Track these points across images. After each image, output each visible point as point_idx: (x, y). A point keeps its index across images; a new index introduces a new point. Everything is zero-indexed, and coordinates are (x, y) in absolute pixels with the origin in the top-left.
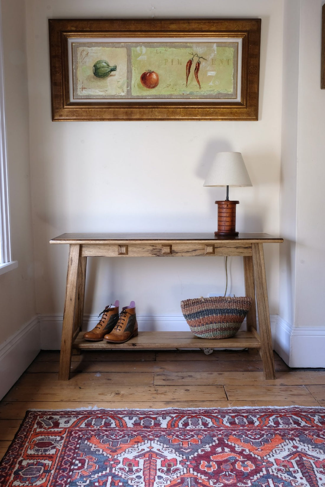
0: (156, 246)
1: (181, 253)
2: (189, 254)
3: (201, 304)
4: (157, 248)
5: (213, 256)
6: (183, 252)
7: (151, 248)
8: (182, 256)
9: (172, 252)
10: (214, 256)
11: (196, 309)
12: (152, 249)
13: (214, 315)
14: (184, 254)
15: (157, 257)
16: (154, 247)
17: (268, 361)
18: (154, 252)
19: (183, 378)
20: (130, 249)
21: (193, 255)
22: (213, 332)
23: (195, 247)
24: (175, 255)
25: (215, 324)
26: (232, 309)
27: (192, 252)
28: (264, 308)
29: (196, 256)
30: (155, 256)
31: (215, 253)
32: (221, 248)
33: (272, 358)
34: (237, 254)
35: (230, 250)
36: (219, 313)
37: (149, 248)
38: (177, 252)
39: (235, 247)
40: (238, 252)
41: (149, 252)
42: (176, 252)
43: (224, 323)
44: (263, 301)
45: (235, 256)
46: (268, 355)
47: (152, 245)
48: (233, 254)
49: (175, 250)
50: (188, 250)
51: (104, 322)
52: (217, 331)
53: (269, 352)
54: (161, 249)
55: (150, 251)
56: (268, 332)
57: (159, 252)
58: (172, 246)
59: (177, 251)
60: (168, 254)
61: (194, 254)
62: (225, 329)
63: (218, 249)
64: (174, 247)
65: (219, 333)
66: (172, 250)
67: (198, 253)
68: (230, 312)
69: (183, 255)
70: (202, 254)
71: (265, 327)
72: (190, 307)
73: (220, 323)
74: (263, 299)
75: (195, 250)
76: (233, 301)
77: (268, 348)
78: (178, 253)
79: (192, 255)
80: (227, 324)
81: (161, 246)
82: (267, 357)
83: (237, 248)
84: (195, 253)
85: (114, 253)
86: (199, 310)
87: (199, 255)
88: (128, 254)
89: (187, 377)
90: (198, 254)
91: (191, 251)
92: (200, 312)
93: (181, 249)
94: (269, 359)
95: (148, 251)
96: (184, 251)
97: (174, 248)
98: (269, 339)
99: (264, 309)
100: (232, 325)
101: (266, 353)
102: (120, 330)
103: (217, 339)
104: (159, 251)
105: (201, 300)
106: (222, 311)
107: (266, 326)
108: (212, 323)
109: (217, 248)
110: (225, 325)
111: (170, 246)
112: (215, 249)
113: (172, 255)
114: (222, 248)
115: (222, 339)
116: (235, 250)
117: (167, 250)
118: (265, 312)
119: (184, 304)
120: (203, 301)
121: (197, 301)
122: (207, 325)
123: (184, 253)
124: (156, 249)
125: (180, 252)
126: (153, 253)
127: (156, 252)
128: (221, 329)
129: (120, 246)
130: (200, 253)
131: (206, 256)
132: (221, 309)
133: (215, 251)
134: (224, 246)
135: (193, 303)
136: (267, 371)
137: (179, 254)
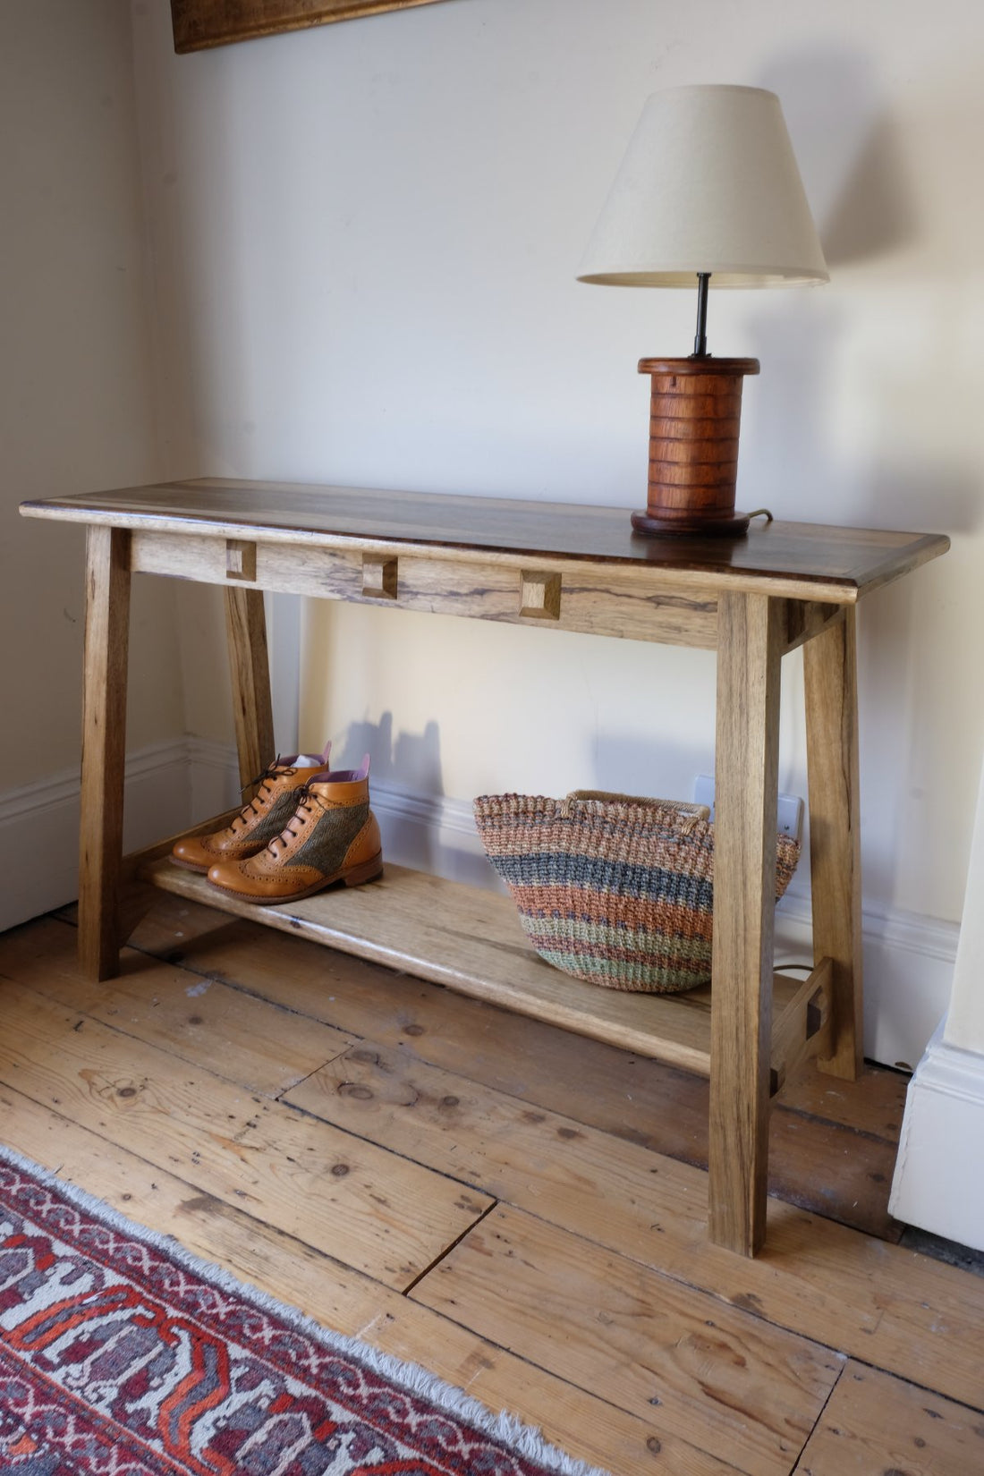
0: (343, 558)
1: (429, 598)
2: (458, 606)
3: (551, 824)
4: (348, 565)
5: (549, 627)
6: (436, 594)
7: (326, 563)
8: (433, 612)
9: (391, 587)
10: (557, 628)
11: (527, 841)
12: (331, 565)
13: (587, 886)
14: (438, 603)
15: (347, 602)
16: (337, 561)
17: (726, 1166)
18: (337, 583)
19: (416, 1099)
20: (262, 558)
21: (473, 613)
22: (577, 953)
23: (482, 578)
24: (408, 601)
25: (584, 925)
26: (680, 876)
27: (469, 599)
28: (736, 921)
29: (484, 617)
30: (337, 596)
31: (562, 615)
32: (586, 593)
33: (747, 1161)
34: (658, 631)
35: (627, 607)
36: (611, 883)
37: (320, 564)
38: (415, 590)
39: (649, 599)
40: (660, 625)
41: (320, 581)
42: (411, 592)
43: (625, 928)
44: (740, 886)
45: (645, 640)
46: (731, 1140)
47: (331, 551)
48: (638, 629)
49: (409, 582)
50: (455, 589)
51: (256, 812)
52: (592, 955)
53: (738, 1129)
54: (360, 572)
55: (323, 574)
56: (742, 1036)
57: (352, 583)
58: (399, 563)
59: (415, 586)
60: (380, 595)
61: (476, 609)
62: (629, 957)
63: (575, 596)
64: (404, 565)
65: (602, 966)
66: (399, 579)
67: (490, 603)
68: (668, 887)
69: (434, 605)
70: (508, 611)
71: (733, 1013)
72: (505, 829)
73: (608, 923)
74: (740, 877)
75: (481, 592)
76: (701, 840)
77: (735, 1109)
78: (419, 596)
79: (468, 613)
80: (641, 935)
81: (360, 558)
82: (725, 1149)
83: (659, 604)
84: (479, 605)
85: (215, 570)
86: (535, 849)
87: (496, 617)
88: (254, 579)
89: (432, 1100)
90: (494, 611)
91: (466, 595)
92: (538, 859)
93: (430, 581)
94: (734, 1162)
95: (316, 576)
96: (439, 590)
97: (405, 573)
98: (742, 1073)
99: (736, 930)
100: (665, 944)
101: (723, 1128)
102: (275, 855)
103: (598, 985)
104: (354, 580)
105: (558, 806)
106: (626, 876)
107: (737, 1009)
108: (574, 917)
109: (571, 591)
110: (629, 939)
111: (390, 565)
112: (564, 597)
113: (397, 602)
114: (593, 594)
115: (622, 990)
116: (648, 611)
117: (374, 578)
118: (740, 941)
119: (483, 811)
120: (564, 813)
121: (539, 807)
122: (556, 921)
123: (439, 598)
124: (344, 569)
125: (426, 594)
126: (332, 585)
127: (344, 583)
128: (610, 952)
129: (231, 543)
130: (501, 609)
131: (523, 623)
132: (626, 867)
133: (562, 607)
134: (599, 587)
135: (517, 814)
136: (717, 1209)
137: (422, 602)
